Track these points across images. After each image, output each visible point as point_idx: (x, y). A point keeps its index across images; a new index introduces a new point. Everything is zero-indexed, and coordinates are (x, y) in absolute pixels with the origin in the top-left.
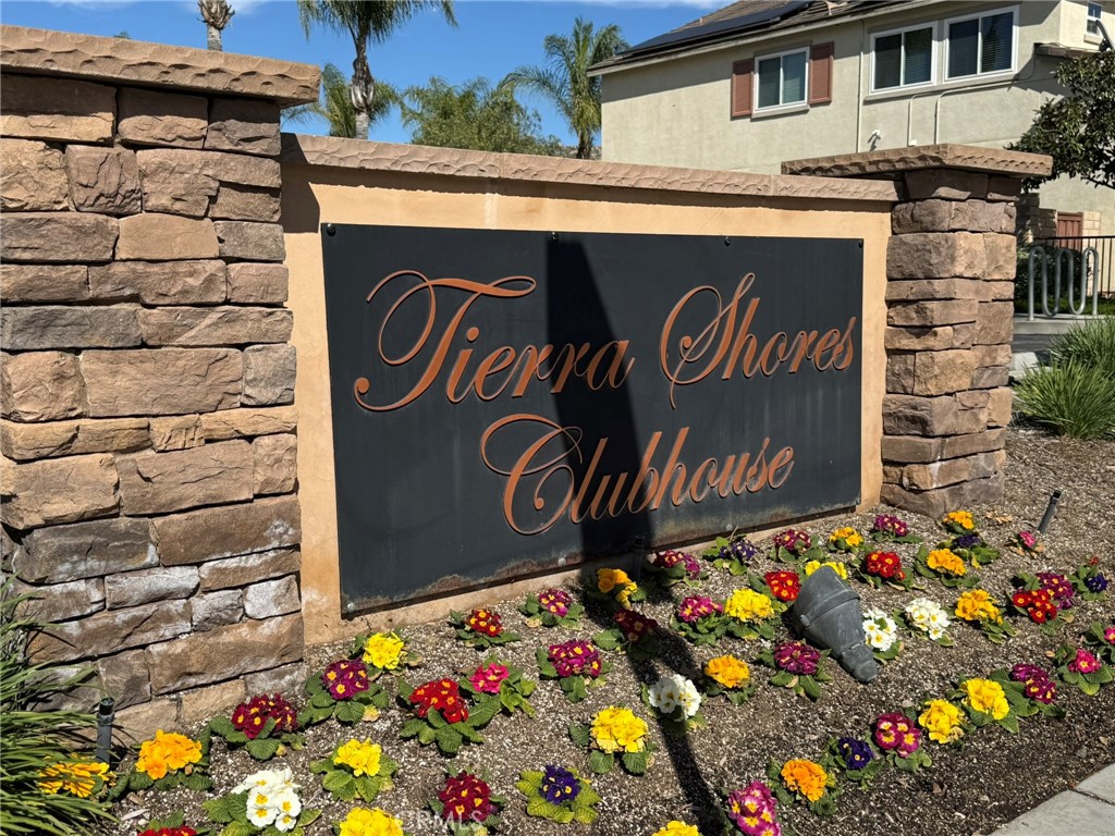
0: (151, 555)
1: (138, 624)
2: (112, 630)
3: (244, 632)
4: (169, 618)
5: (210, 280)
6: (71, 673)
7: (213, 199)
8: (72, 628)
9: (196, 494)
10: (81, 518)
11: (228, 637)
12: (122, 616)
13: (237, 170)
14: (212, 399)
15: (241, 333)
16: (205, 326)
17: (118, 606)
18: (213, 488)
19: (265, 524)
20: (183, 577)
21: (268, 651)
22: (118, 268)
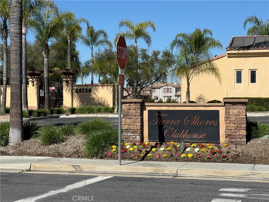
0: (130, 132)
1: (129, 137)
2: (127, 137)
3: (136, 139)
4: (131, 137)
5: (135, 114)
6: (124, 139)
7: (135, 109)
8: (125, 136)
9: (133, 129)
10: (126, 129)
11: (135, 139)
12: (128, 136)
13: (137, 107)
14: (135, 122)
15: (137, 118)
16: (134, 117)
17: (128, 135)
18: (134, 128)
19: (137, 132)
20: (132, 134)
21: (138, 141)
22: (129, 113)
